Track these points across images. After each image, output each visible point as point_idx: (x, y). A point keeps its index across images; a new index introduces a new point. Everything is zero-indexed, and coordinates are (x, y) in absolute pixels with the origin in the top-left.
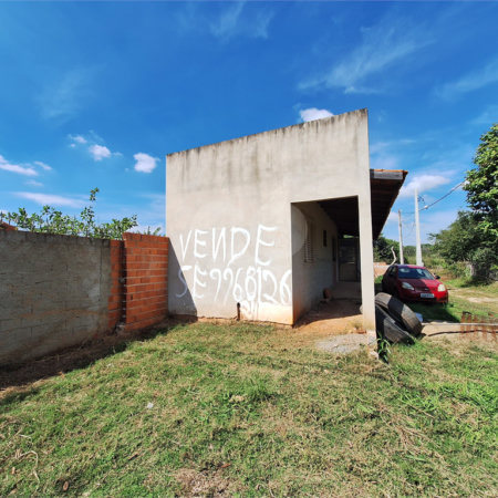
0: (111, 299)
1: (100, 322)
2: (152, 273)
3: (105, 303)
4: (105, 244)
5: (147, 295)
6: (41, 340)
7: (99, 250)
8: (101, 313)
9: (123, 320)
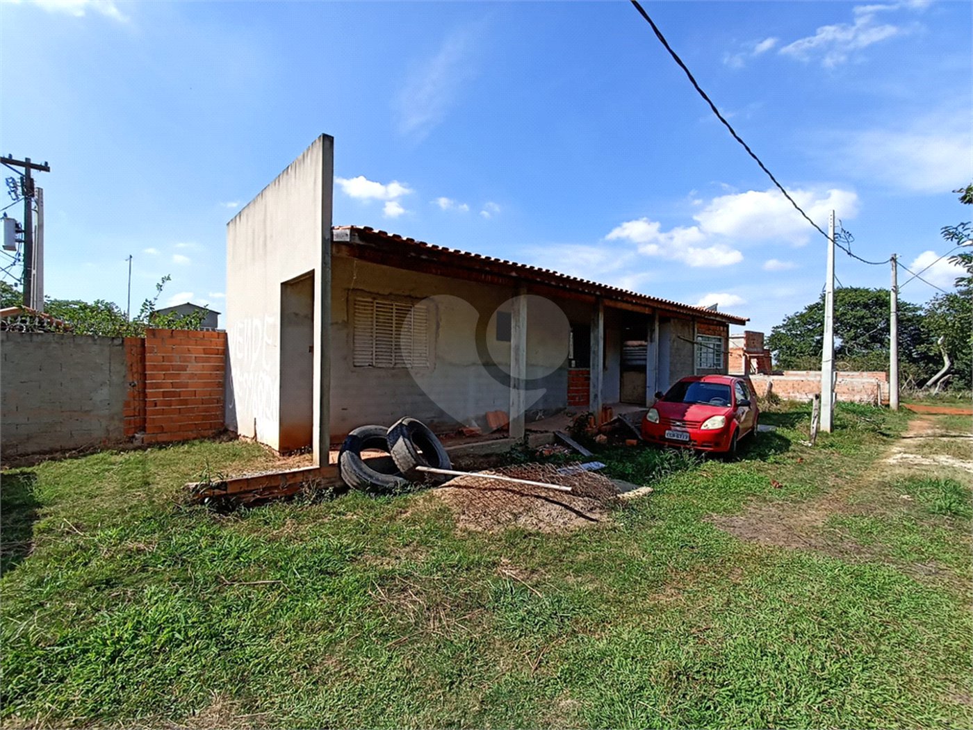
0: (127, 404)
1: (111, 428)
2: (192, 376)
3: (118, 408)
4: (117, 342)
5: (185, 402)
6: (29, 438)
7: (107, 349)
8: (112, 418)
9: (144, 429)
